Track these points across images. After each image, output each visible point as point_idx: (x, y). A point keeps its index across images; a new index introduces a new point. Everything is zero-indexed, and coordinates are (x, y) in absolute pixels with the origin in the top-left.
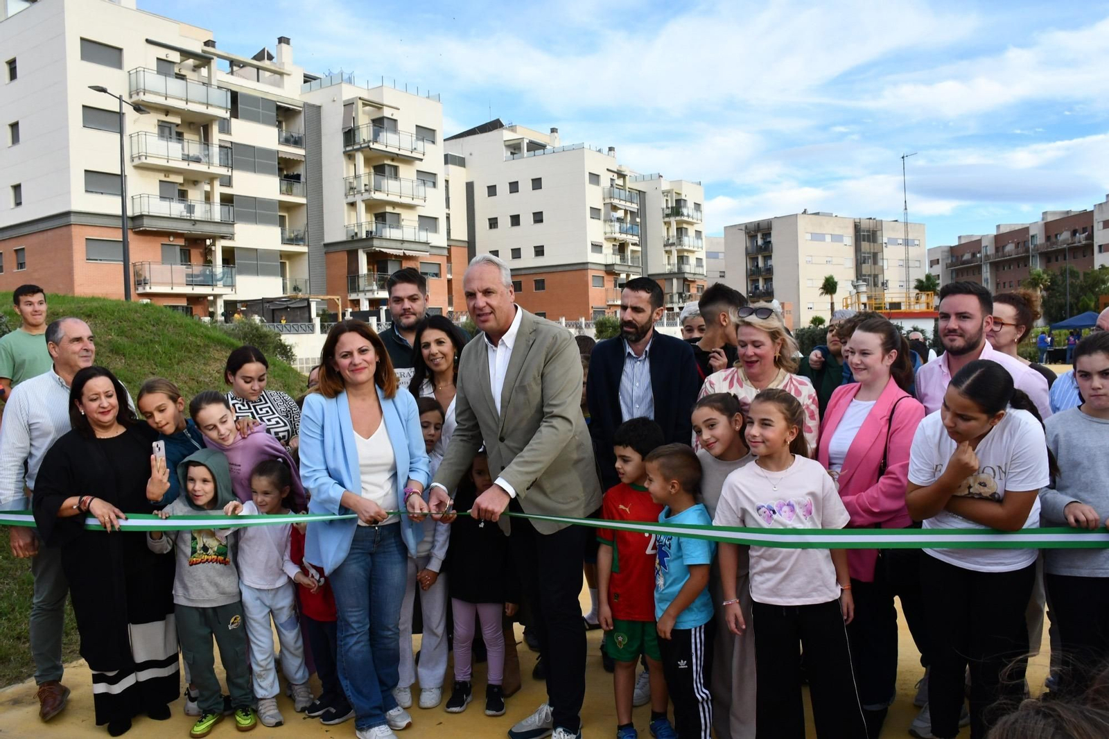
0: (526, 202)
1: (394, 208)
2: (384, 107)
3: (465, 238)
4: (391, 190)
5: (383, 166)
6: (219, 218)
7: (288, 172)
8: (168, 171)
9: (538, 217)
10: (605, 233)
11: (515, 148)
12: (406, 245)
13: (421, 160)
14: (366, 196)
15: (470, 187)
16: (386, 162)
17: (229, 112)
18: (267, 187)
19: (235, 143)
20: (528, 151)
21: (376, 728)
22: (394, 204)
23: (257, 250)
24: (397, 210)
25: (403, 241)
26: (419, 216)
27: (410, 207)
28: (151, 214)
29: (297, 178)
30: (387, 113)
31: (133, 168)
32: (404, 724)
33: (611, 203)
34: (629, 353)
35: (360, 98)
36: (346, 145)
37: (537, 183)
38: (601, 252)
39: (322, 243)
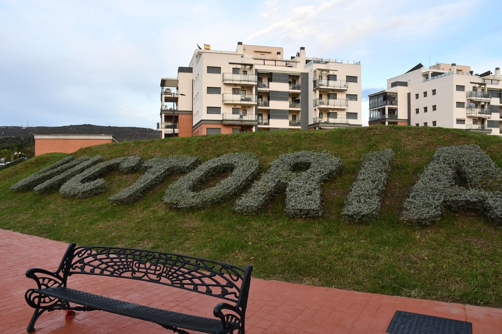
0: (429, 101)
1: (333, 110)
2: (330, 71)
3: (407, 118)
4: (332, 104)
5: (331, 94)
6: (255, 119)
7: (295, 99)
8: (235, 105)
9: (434, 108)
10: (467, 114)
11: (426, 76)
12: (336, 125)
13: (347, 90)
14: (318, 107)
15: (409, 95)
16: (330, 92)
17: (256, 83)
18: (284, 105)
19: (271, 91)
20: (431, 77)
22: (333, 109)
23: (279, 128)
24: (335, 111)
25: (334, 124)
26: (347, 113)
27: (343, 110)
29: (298, 101)
30: (331, 73)
31: (223, 105)
33: (470, 99)
35: (318, 69)
36: (314, 88)
37: (434, 92)
38: (464, 123)
39: (308, 125)
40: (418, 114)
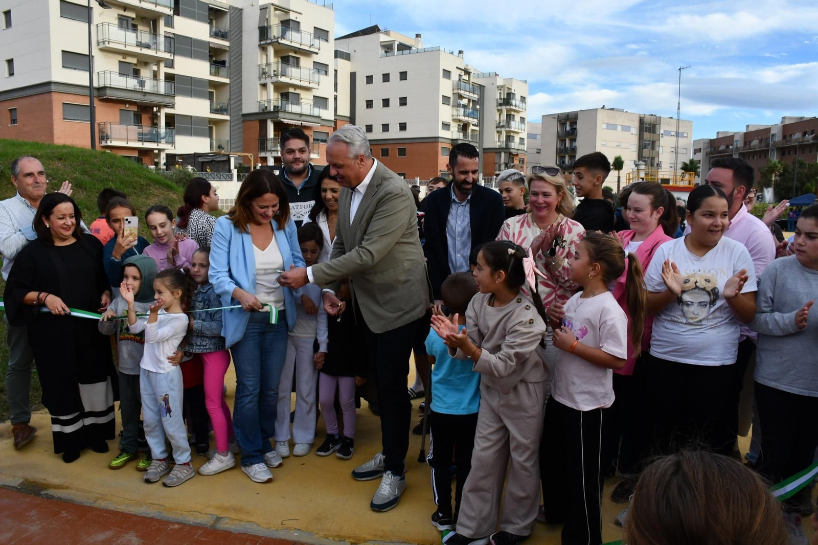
0: (395, 89)
1: (295, 89)
2: (291, 12)
3: (348, 115)
4: (294, 76)
5: (289, 56)
6: (164, 91)
7: (216, 58)
8: (125, 54)
9: (403, 102)
10: (453, 116)
11: (388, 48)
12: (303, 118)
13: (317, 53)
14: (274, 79)
15: (353, 76)
16: (290, 54)
17: (172, 11)
18: (200, 69)
19: (177, 35)
20: (398, 51)
21: (256, 466)
22: (296, 87)
23: (191, 116)
24: (298, 91)
25: (301, 115)
26: (314, 96)
27: (308, 89)
28: (112, 86)
29: (223, 63)
30: (292, 16)
31: (98, 51)
32: (277, 464)
33: (458, 93)
34: (454, 199)
35: (272, 4)
36: (261, 39)
37: (403, 76)
38: (449, 130)
39: (241, 114)
40: (369, 110)
